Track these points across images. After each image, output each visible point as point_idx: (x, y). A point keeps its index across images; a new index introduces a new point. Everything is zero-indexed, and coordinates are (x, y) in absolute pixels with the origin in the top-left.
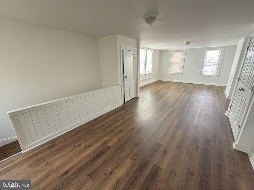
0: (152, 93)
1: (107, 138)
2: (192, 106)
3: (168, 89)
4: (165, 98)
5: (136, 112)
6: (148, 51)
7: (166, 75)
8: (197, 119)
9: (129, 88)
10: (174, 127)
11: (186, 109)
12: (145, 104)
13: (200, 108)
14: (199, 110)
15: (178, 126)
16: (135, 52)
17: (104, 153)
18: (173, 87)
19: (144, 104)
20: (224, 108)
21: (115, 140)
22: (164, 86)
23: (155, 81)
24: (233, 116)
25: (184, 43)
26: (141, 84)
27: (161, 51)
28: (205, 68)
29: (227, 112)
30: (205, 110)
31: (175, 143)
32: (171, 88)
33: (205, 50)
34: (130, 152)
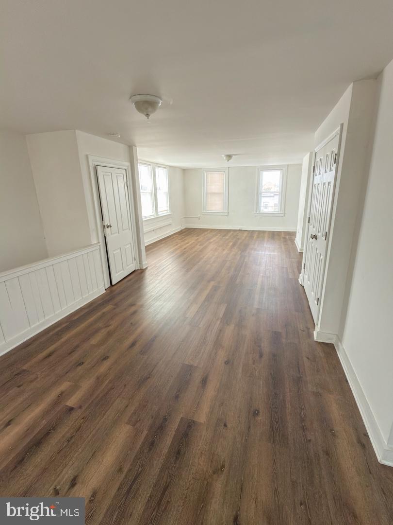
0: (173, 257)
1: (64, 386)
2: (248, 274)
3: (204, 245)
4: (200, 263)
5: (140, 303)
6: (156, 169)
7: (199, 215)
8: (257, 297)
9: (119, 251)
10: (218, 322)
11: (238, 281)
12: (159, 283)
13: (262, 275)
14: (260, 279)
15: (227, 318)
16: (126, 170)
17: (54, 430)
18: (214, 240)
19: (157, 282)
20: (296, 270)
21: (86, 385)
22: (196, 238)
23: (180, 230)
24: (309, 282)
25: (223, 156)
26: (147, 240)
27: (184, 171)
28: (263, 200)
29: (301, 275)
30: (269, 277)
31: (222, 356)
32: (211, 242)
33: (258, 169)
34: (127, 406)
